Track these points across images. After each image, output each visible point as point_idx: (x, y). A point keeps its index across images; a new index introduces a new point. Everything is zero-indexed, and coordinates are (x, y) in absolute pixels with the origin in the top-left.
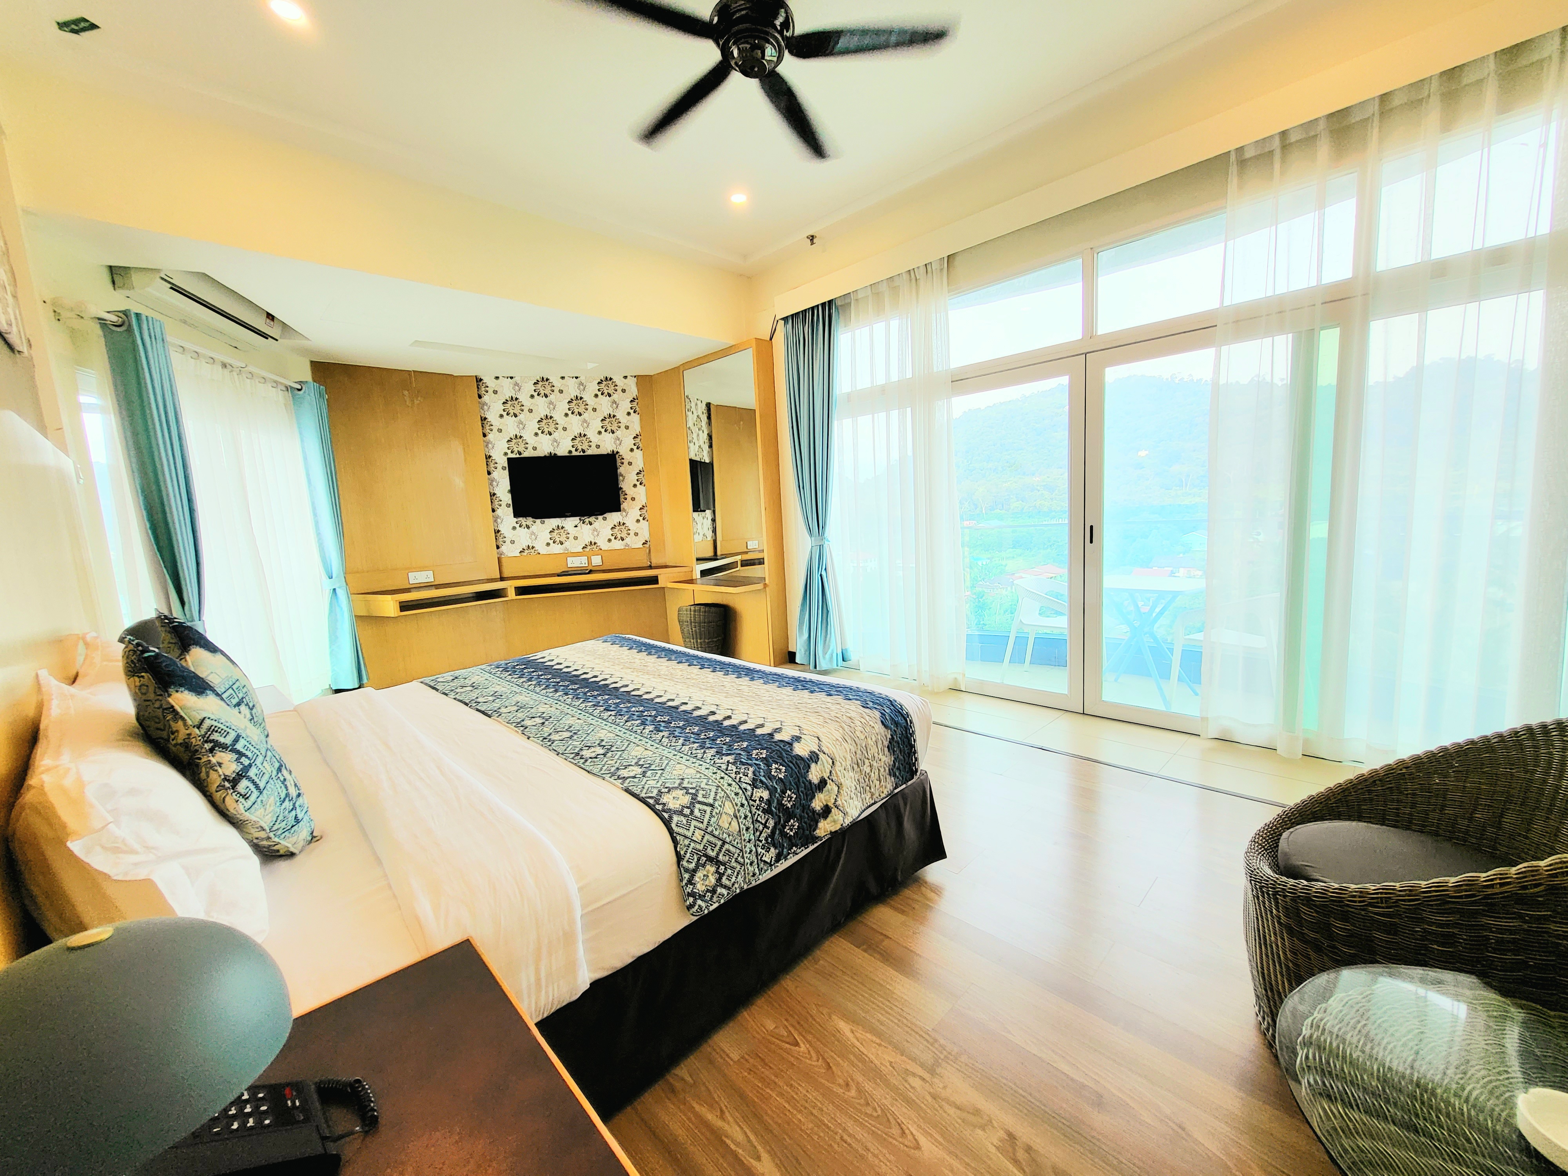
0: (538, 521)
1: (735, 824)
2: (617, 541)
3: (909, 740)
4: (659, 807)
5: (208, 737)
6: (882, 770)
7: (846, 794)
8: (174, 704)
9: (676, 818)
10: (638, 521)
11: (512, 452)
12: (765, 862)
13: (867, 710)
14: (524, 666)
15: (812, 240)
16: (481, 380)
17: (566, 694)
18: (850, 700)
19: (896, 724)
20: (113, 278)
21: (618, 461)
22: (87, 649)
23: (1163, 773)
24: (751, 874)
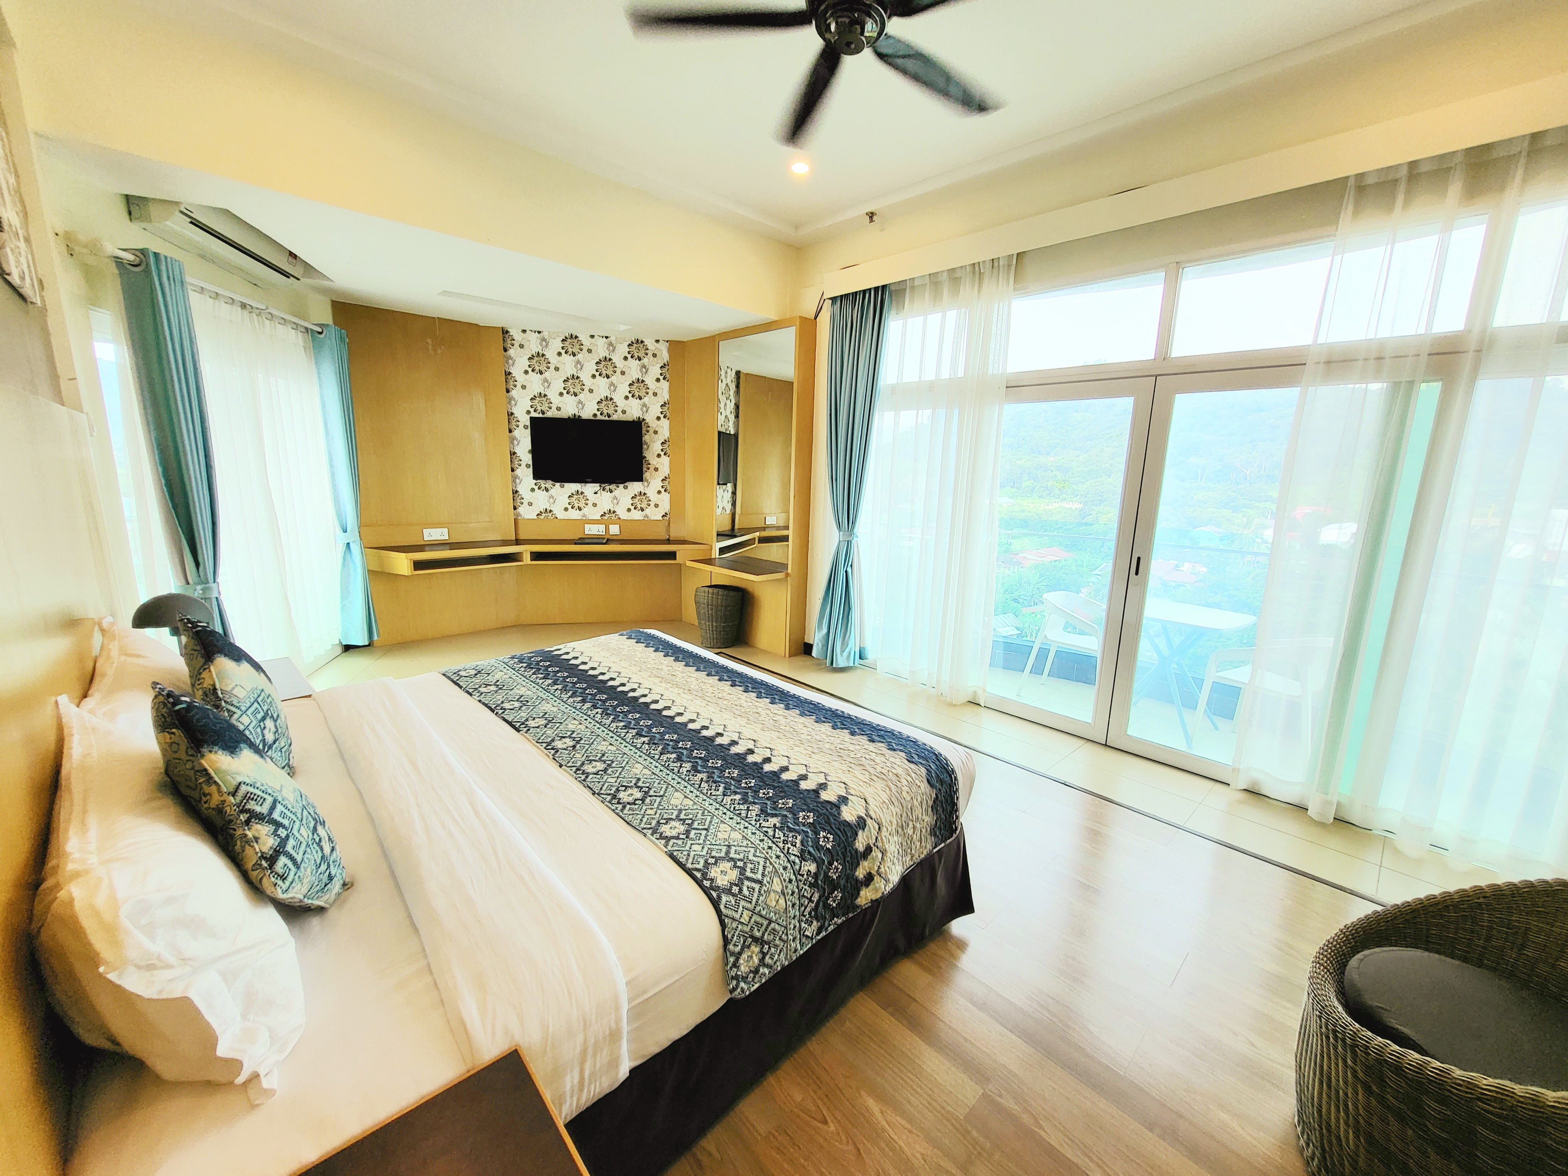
0: (558, 485)
1: (782, 901)
2: (636, 511)
3: (952, 798)
4: (707, 883)
5: (244, 806)
6: (924, 831)
7: (889, 860)
8: (207, 767)
9: (724, 898)
10: (659, 492)
11: (535, 411)
12: (807, 937)
13: (913, 766)
14: (548, 663)
15: (871, 218)
16: (507, 332)
17: (595, 707)
18: (894, 750)
19: (942, 782)
20: (129, 207)
21: (644, 429)
22: (103, 636)
23: (1189, 826)
24: (793, 950)
